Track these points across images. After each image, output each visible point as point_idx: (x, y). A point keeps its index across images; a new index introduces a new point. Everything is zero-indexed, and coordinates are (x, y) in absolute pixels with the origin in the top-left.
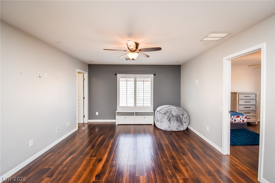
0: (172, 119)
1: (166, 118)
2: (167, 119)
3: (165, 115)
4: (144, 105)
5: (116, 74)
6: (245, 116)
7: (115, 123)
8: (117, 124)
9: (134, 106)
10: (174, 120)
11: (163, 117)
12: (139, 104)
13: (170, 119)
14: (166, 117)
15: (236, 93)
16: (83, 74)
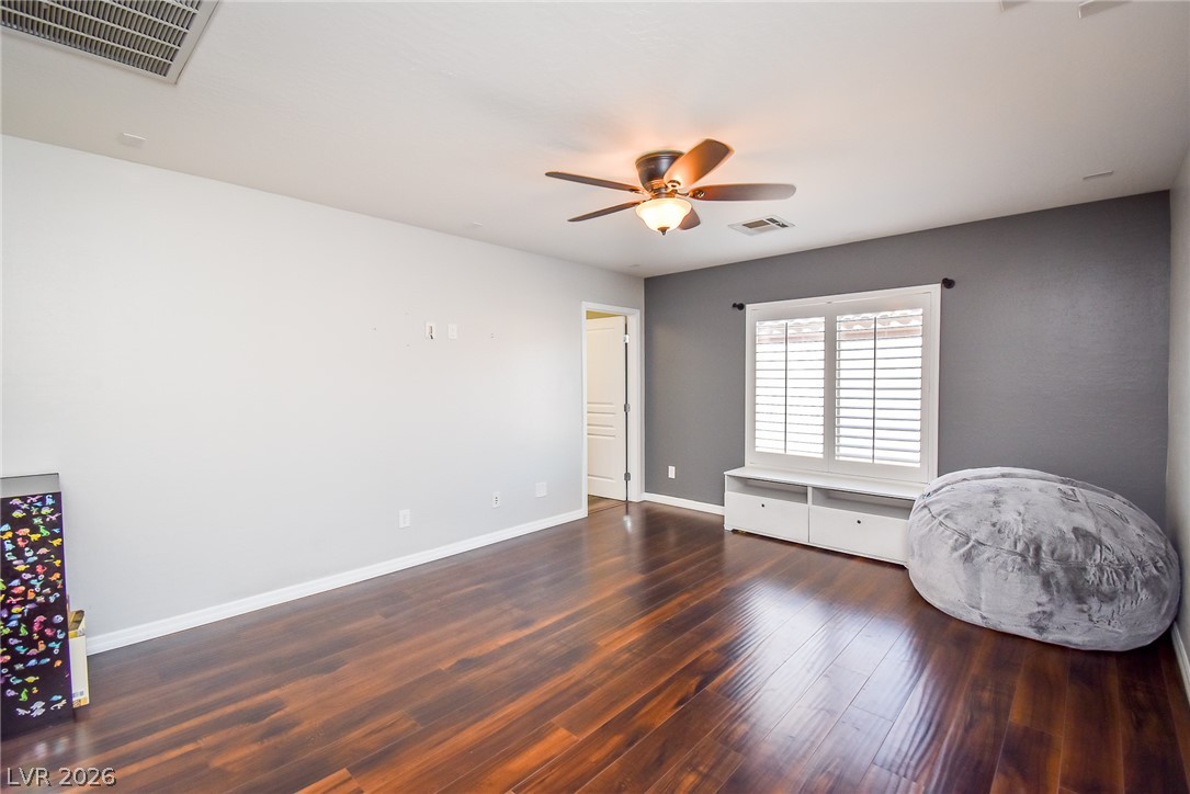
0: (986, 555)
1: (951, 542)
2: (955, 549)
3: (949, 523)
4: (878, 453)
5: (741, 307)
7: (719, 520)
8: (728, 527)
9: (821, 456)
10: (1004, 566)
11: (930, 530)
12: (852, 446)
13: (974, 552)
14: (950, 538)
16: (622, 319)
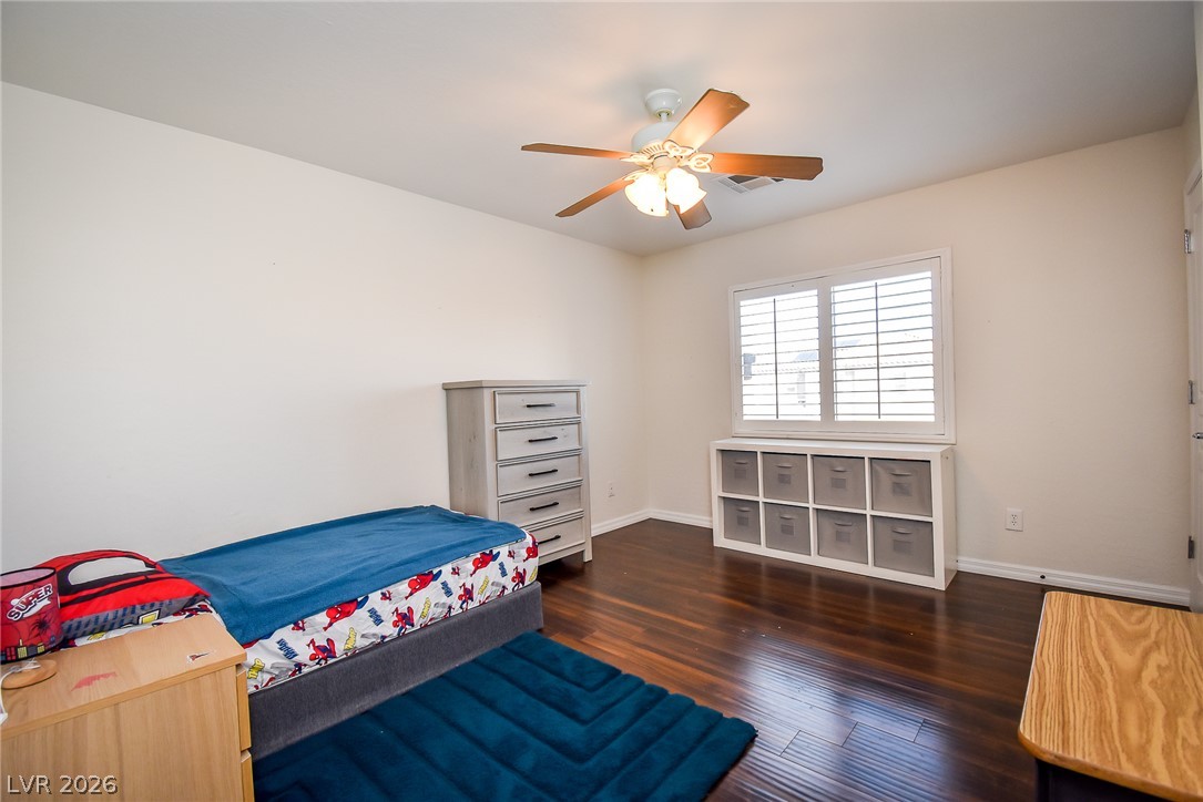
6: (529, 541)
15: (474, 388)
